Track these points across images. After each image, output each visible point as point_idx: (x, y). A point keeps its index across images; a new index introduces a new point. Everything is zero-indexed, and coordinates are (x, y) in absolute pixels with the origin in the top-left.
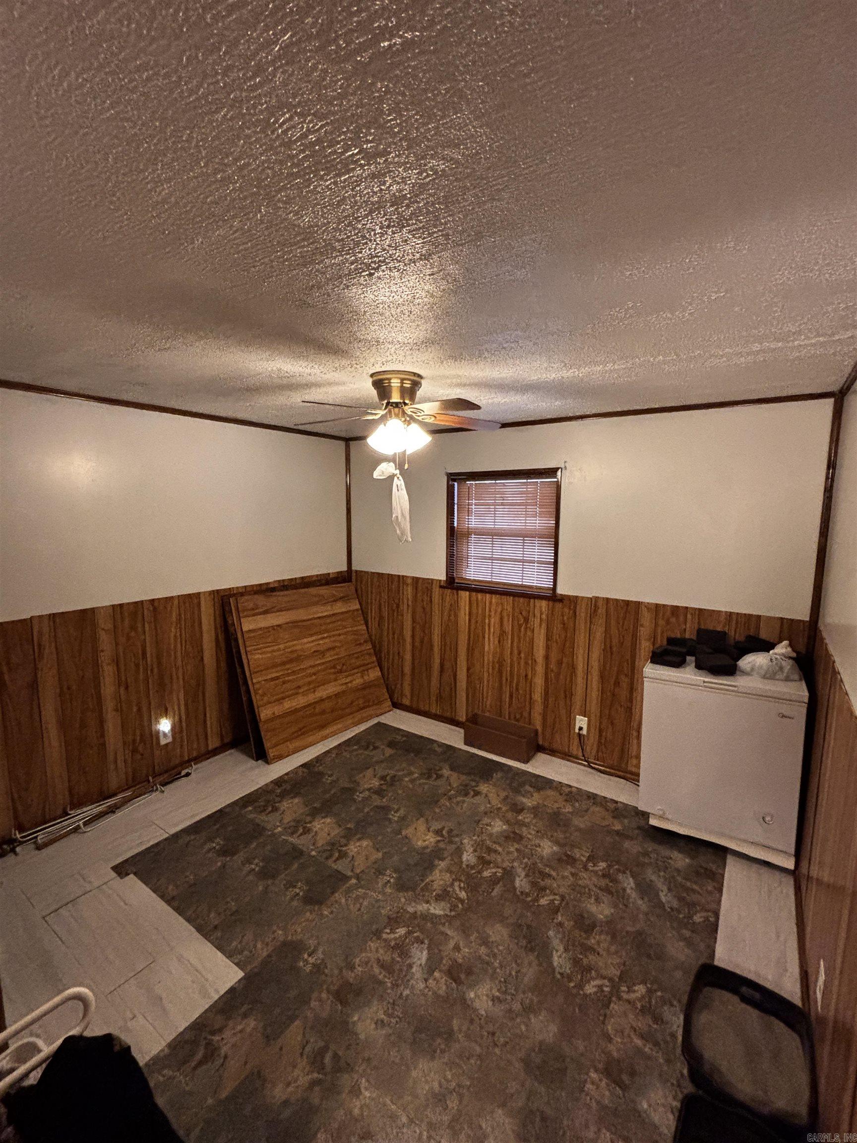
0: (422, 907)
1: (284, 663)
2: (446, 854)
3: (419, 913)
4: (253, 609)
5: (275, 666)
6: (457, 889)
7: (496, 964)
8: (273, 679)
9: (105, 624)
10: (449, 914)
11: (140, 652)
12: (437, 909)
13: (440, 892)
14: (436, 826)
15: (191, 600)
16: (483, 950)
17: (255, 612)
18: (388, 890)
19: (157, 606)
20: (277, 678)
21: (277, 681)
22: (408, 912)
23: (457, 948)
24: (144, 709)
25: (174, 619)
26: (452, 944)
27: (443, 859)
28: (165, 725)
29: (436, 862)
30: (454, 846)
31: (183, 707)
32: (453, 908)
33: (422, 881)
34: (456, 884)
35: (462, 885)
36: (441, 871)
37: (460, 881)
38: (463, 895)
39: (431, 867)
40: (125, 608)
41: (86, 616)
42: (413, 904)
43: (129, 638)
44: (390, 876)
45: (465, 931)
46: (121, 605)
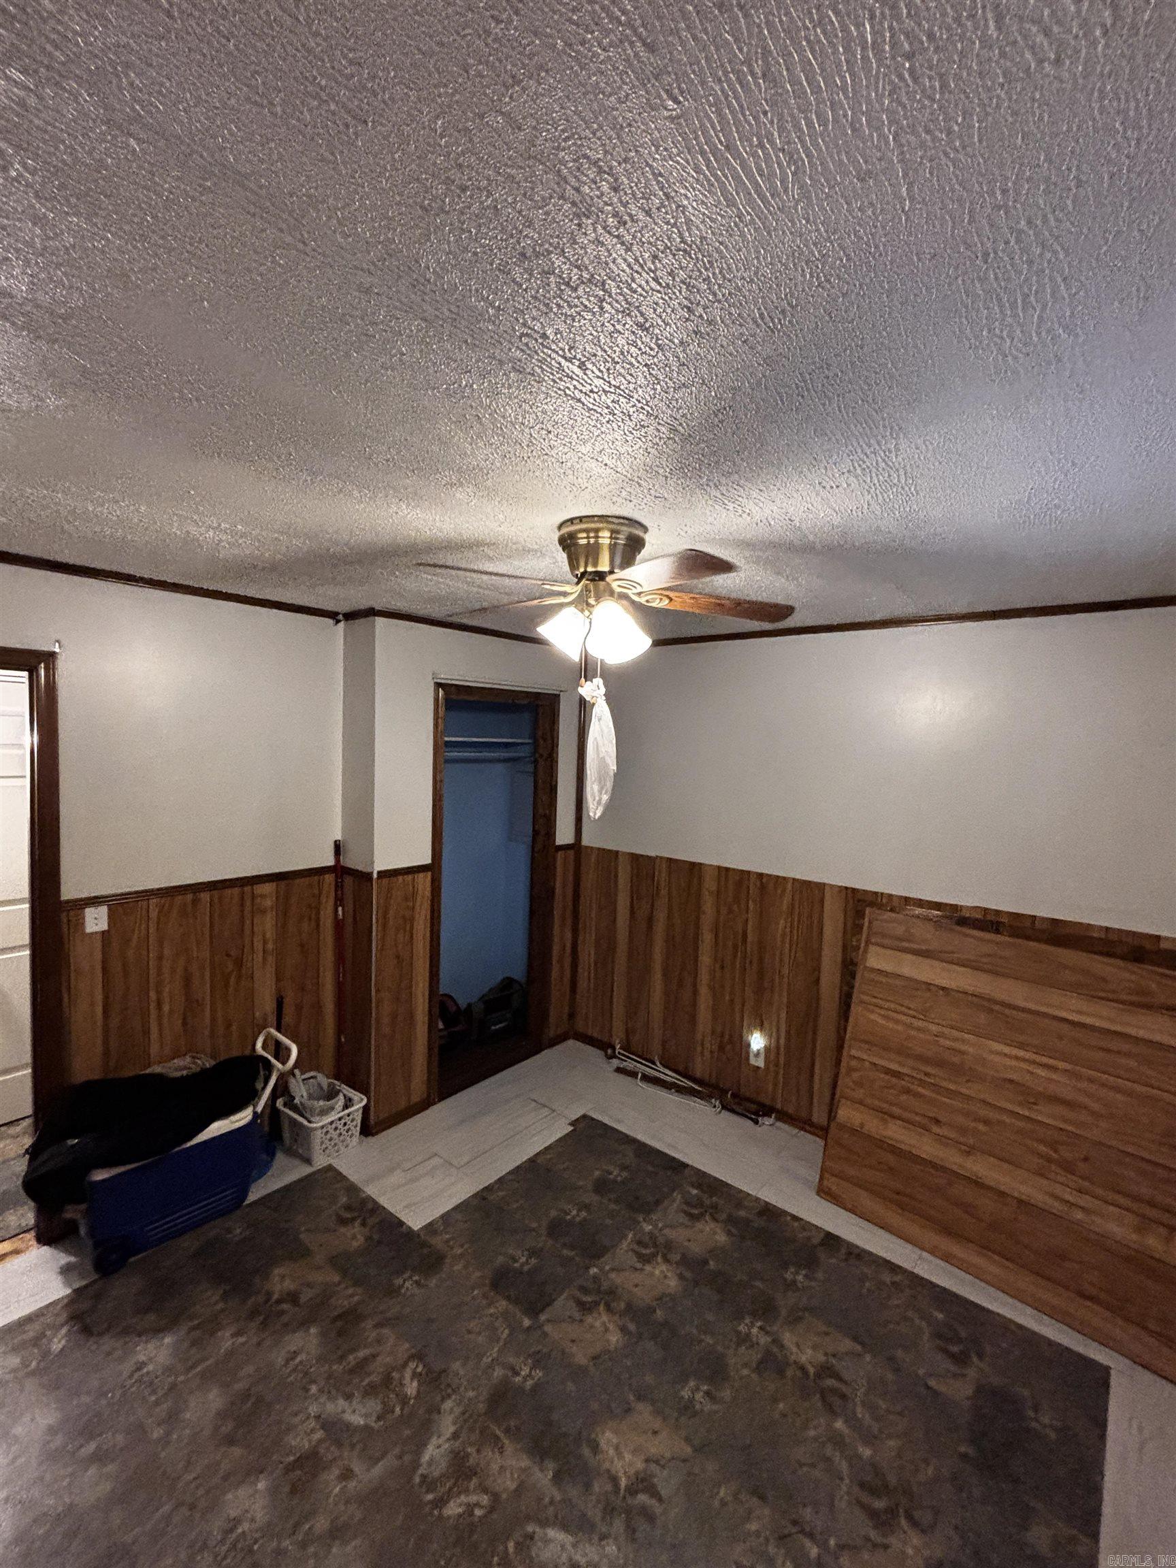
0: (447, 1425)
1: (926, 1060)
2: (574, 1492)
3: (436, 1417)
4: (901, 940)
5: (902, 1051)
6: (473, 1499)
7: (286, 1543)
8: (888, 1071)
9: (710, 884)
10: (420, 1472)
11: (741, 931)
12: (435, 1452)
13: (472, 1461)
14: (666, 1483)
15: (811, 892)
16: (321, 1524)
17: (903, 946)
18: (498, 1373)
19: (767, 885)
20: (896, 1074)
21: (894, 1080)
22: (443, 1400)
23: (347, 1475)
24: (737, 1008)
25: (785, 907)
26: (357, 1467)
27: (557, 1478)
28: (757, 1041)
29: (551, 1467)
30: (595, 1513)
31: (783, 1035)
32: (429, 1483)
33: (507, 1431)
34: (485, 1499)
35: (478, 1512)
36: (524, 1470)
37: (492, 1509)
38: (453, 1509)
39: (540, 1449)
40: (731, 873)
41: (694, 869)
42: (458, 1410)
43: (730, 911)
44: (527, 1375)
45: (373, 1498)
46: (727, 869)
